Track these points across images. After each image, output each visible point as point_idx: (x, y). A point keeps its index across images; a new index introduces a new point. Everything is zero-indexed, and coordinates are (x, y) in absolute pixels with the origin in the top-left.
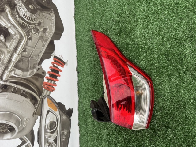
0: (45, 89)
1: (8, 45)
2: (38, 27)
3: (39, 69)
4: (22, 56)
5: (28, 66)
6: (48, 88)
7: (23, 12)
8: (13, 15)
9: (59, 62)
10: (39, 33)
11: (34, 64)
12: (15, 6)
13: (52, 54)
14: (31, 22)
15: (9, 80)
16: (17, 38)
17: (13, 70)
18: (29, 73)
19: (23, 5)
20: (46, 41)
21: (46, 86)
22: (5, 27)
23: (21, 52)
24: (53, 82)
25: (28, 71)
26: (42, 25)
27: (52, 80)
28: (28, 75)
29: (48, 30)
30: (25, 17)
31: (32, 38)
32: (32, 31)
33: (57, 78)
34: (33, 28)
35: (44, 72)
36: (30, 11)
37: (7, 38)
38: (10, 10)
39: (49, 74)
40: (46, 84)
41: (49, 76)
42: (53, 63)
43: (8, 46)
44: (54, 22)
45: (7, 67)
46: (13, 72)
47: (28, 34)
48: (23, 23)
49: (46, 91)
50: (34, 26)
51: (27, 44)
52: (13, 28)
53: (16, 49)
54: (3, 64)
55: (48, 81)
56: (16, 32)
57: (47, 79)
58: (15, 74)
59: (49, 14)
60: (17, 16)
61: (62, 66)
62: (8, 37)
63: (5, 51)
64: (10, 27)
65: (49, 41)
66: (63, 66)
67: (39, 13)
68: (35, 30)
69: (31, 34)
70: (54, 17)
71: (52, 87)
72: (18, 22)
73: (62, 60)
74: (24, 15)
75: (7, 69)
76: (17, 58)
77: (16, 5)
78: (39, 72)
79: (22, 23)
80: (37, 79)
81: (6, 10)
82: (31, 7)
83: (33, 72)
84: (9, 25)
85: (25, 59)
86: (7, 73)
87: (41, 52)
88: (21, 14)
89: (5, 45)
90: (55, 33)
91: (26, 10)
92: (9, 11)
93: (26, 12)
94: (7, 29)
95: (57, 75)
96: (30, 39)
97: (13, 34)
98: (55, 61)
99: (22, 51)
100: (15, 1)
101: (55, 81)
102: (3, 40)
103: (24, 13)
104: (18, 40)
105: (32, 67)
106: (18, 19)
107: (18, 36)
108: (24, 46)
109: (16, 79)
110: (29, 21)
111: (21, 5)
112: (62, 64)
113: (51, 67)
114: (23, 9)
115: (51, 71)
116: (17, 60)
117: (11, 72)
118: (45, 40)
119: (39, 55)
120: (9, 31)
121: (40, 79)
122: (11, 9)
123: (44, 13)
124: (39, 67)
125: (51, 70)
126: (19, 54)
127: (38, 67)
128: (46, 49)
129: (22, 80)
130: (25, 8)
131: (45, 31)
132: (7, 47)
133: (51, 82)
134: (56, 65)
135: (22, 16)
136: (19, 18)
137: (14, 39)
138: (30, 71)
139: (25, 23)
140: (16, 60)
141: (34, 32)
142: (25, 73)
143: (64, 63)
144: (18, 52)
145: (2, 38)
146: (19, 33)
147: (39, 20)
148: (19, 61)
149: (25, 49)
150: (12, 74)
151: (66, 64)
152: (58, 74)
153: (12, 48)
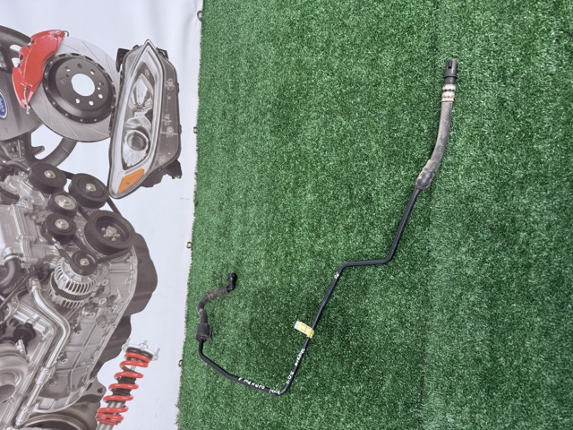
0: (101, 423)
1: (30, 356)
2: (96, 300)
3: (91, 385)
4: (57, 370)
5: (69, 385)
6: (107, 419)
7: (65, 281)
8: (43, 294)
9: (137, 359)
10: (96, 312)
11: (82, 378)
12: (49, 274)
13: (123, 346)
14: (82, 294)
15: (27, 422)
16: (51, 336)
17: (37, 401)
18: (69, 398)
19: (68, 266)
20: (113, 321)
21: (104, 417)
22: (27, 324)
23: (55, 362)
24: (119, 405)
25: (67, 395)
26: (106, 291)
27: (116, 402)
28: (66, 403)
29: (119, 297)
30: (70, 289)
31: (82, 326)
32: (83, 312)
33: (129, 394)
34: (86, 305)
35: (101, 390)
36: (81, 271)
37: (30, 343)
38: (39, 286)
39: (112, 390)
40: (105, 412)
41: (111, 393)
42: (123, 363)
43: (31, 358)
44: (135, 276)
45: (25, 399)
46: (37, 405)
47: (72, 321)
48: (64, 301)
49: (103, 426)
50: (87, 300)
51: (69, 342)
52: (43, 320)
53: (45, 359)
54: (18, 395)
55: (109, 405)
56: (49, 324)
57: (107, 402)
58: (39, 408)
59: (125, 262)
60: (54, 291)
61: (145, 364)
62: (32, 341)
63: (24, 369)
64: (38, 320)
65: (118, 321)
66: (147, 363)
67: (101, 269)
68: (90, 307)
69: (78, 319)
70: (136, 264)
71: (117, 414)
72: (54, 303)
73: (145, 352)
74: (67, 287)
75: (26, 403)
76: (47, 376)
77: (53, 270)
78: (90, 392)
79: (61, 303)
80: (84, 408)
81: (31, 288)
82: (83, 262)
83: (77, 394)
84: (36, 316)
85: (63, 374)
86: (24, 410)
87: (98, 348)
88: (62, 286)
89: (24, 358)
90: (134, 299)
91: (72, 273)
92: (37, 289)
93: (72, 277)
94: (31, 326)
95: (130, 386)
96: (77, 330)
97: (41, 331)
98: (129, 359)
99: (58, 360)
100: (51, 264)
101: (124, 402)
102: (21, 350)
103: (67, 282)
104: (50, 340)
105: (76, 385)
106: (55, 297)
107: (52, 332)
108: (64, 348)
109: (41, 419)
110: (78, 294)
111: (64, 265)
112: (143, 361)
113: (117, 375)
114: (67, 273)
115: (117, 382)
116: (47, 380)
117: (32, 405)
118: (109, 321)
119: (93, 358)
120: (35, 328)
121: (92, 405)
122: (42, 283)
123: (113, 263)
124: (93, 381)
125: (118, 379)
126: (50, 368)
127: (88, 382)
128: (111, 340)
129: (53, 417)
130: (71, 270)
131: (112, 302)
132: (28, 361)
133: (116, 405)
134: (129, 367)
135: (64, 289)
136: (57, 294)
137: (42, 342)
138: (72, 394)
139: (67, 300)
140: (44, 381)
141: (87, 313)
142: (61, 401)
143: (150, 357)
144: (48, 365)
145: (20, 346)
146: (55, 324)
147: (99, 284)
148: (51, 381)
149: (65, 352)
150: (35, 410)
151: (154, 357)
152: (134, 383)
153: (38, 359)
